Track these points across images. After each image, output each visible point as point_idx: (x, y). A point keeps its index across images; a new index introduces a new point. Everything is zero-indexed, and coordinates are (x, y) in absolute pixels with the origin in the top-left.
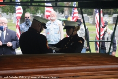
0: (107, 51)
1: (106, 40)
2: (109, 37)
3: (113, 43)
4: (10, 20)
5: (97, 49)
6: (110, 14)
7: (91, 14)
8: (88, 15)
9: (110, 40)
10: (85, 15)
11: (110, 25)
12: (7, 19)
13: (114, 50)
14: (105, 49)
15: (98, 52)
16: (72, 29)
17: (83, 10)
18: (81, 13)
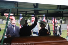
0: (58, 35)
2: (59, 29)
3: (60, 31)
6: (58, 19)
8: (50, 20)
9: (59, 30)
10: (48, 20)
11: (59, 24)
12: (16, 22)
13: (61, 34)
14: (57, 34)
15: (54, 35)
17: (47, 18)
18: (46, 19)
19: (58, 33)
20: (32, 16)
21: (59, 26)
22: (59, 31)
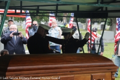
0: (97, 52)
1: (96, 43)
2: (99, 41)
4: (20, 27)
5: (89, 50)
6: (99, 22)
7: (84, 22)
8: (82, 22)
9: (99, 43)
10: (79, 23)
11: (99, 30)
12: (18, 25)
13: (102, 50)
14: (95, 50)
15: (90, 52)
16: (68, 35)
17: (78, 19)
18: (76, 21)
19: (97, 48)
20: (50, 15)
21: (100, 36)
22: (99, 45)
